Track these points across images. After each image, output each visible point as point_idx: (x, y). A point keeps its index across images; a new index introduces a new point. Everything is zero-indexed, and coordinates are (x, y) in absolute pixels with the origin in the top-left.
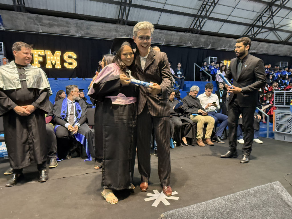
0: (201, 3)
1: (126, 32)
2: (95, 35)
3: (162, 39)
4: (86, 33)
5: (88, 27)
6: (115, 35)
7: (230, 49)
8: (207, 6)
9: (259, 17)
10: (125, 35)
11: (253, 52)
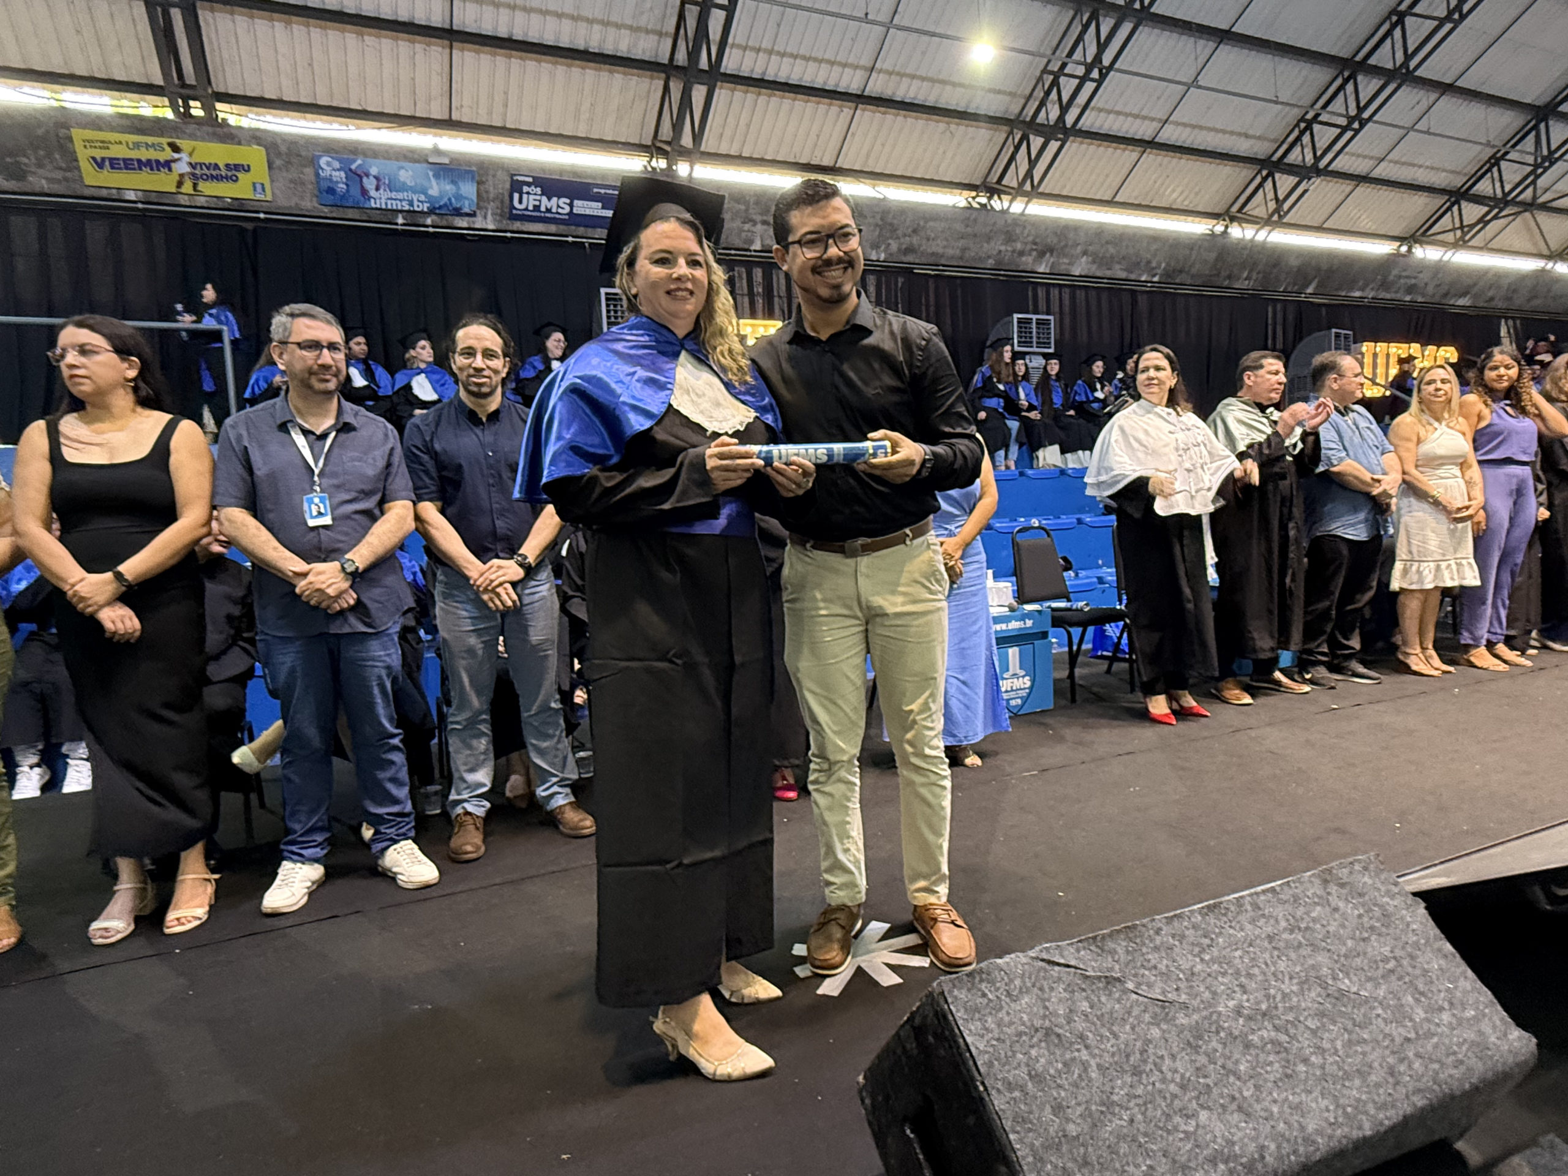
0: (1296, 113)
1: (1038, 240)
2: (933, 254)
3: (1154, 264)
4: (904, 247)
5: (918, 224)
6: (1000, 251)
7: (1383, 295)
8: (1316, 127)
9: (1488, 161)
10: (1034, 253)
11: (1457, 303)
